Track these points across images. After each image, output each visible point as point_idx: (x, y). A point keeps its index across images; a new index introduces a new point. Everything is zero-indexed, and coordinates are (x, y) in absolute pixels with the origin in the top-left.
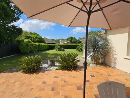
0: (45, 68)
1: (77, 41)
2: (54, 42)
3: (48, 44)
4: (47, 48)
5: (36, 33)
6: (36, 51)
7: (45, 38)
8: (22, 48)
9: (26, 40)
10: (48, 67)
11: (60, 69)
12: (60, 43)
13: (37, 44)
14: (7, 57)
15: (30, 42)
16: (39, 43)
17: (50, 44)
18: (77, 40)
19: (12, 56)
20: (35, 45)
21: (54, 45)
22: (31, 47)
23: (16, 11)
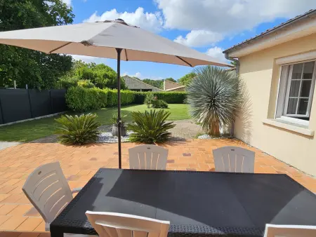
0: (106, 138)
2: (149, 87)
3: (133, 92)
4: (128, 100)
5: (106, 65)
6: (102, 107)
7: (126, 76)
8: (72, 99)
9: (81, 83)
10: (112, 138)
11: (133, 141)
12: (164, 89)
13: (106, 90)
14: (43, 117)
15: (89, 86)
16: (110, 90)
19: (52, 115)
20: (100, 92)
22: (90, 98)
23: (58, 17)
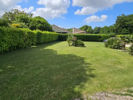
1: (93, 31)
2: (66, 31)
7: (54, 25)
9: (16, 25)
12: (73, 33)
17: (60, 33)
18: (93, 29)
21: (65, 34)
